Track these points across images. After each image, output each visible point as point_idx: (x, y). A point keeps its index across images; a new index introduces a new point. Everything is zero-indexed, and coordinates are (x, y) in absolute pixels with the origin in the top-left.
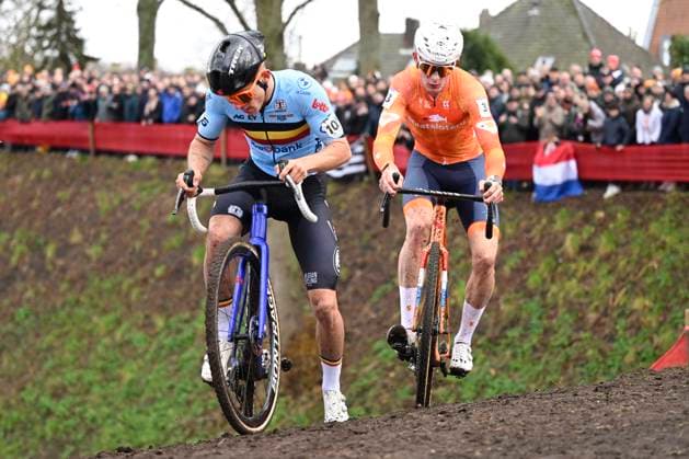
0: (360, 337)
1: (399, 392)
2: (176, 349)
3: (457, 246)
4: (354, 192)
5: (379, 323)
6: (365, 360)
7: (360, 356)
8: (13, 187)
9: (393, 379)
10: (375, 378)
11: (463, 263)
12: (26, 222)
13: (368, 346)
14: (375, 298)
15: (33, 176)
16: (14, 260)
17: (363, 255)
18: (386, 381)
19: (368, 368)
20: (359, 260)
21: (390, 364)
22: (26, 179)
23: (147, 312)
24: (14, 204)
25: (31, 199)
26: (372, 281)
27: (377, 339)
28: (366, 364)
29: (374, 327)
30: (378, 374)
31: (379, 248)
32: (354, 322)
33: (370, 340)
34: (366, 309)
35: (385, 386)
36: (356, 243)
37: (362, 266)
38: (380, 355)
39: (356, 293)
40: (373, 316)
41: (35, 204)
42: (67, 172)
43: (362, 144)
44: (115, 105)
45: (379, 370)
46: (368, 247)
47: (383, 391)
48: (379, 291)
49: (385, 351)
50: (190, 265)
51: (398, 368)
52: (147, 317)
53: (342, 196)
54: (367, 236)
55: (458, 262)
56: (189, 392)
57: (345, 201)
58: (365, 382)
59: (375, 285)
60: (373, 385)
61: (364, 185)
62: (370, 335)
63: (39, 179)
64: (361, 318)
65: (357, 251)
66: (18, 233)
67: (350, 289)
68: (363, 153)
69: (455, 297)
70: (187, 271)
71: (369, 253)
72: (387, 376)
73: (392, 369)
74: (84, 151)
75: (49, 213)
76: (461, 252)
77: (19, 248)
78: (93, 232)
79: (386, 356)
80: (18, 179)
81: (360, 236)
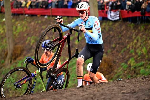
0: (117, 63)
1: (127, 76)
2: (71, 66)
3: (143, 38)
4: (117, 24)
5: (123, 58)
6: (119, 68)
7: (118, 67)
8: (31, 26)
9: (126, 73)
10: (121, 73)
11: (145, 42)
12: (34, 34)
13: (120, 65)
14: (122, 52)
15: (36, 22)
16: (31, 44)
17: (119, 41)
18: (125, 74)
19: (120, 71)
20: (118, 42)
21: (125, 69)
22: (35, 23)
23: (64, 57)
24: (32, 30)
25: (36, 28)
26: (121, 48)
27: (122, 63)
28: (119, 69)
29: (121, 59)
30: (122, 72)
31: (123, 39)
32: (117, 58)
33: (120, 63)
34: (120, 55)
35: (124, 75)
36: (117, 38)
37: (119, 44)
38: (123, 67)
39: (117, 51)
40: (121, 56)
41: (37, 30)
42: (45, 21)
43: (119, 12)
44: (57, 4)
45: (123, 71)
46: (121, 39)
47: (123, 76)
48: (123, 50)
49: (124, 66)
50: (75, 44)
51: (128, 70)
52: (64, 58)
53: (114, 25)
54: (120, 35)
55: (143, 42)
56: (74, 77)
57: (115, 27)
58: (119, 74)
59: (122, 48)
60: (121, 75)
61: (119, 23)
62: (120, 62)
63: (38, 23)
64: (118, 57)
65: (118, 40)
66: (32, 37)
67: (116, 50)
68: (119, 14)
69: (143, 51)
70: (74, 46)
71: (120, 40)
72: (125, 72)
73: (126, 70)
74: (49, 16)
75: (40, 32)
76: (144, 39)
77: (33, 41)
78: (51, 36)
79: (124, 67)
80: (33, 23)
81: (118, 36)
